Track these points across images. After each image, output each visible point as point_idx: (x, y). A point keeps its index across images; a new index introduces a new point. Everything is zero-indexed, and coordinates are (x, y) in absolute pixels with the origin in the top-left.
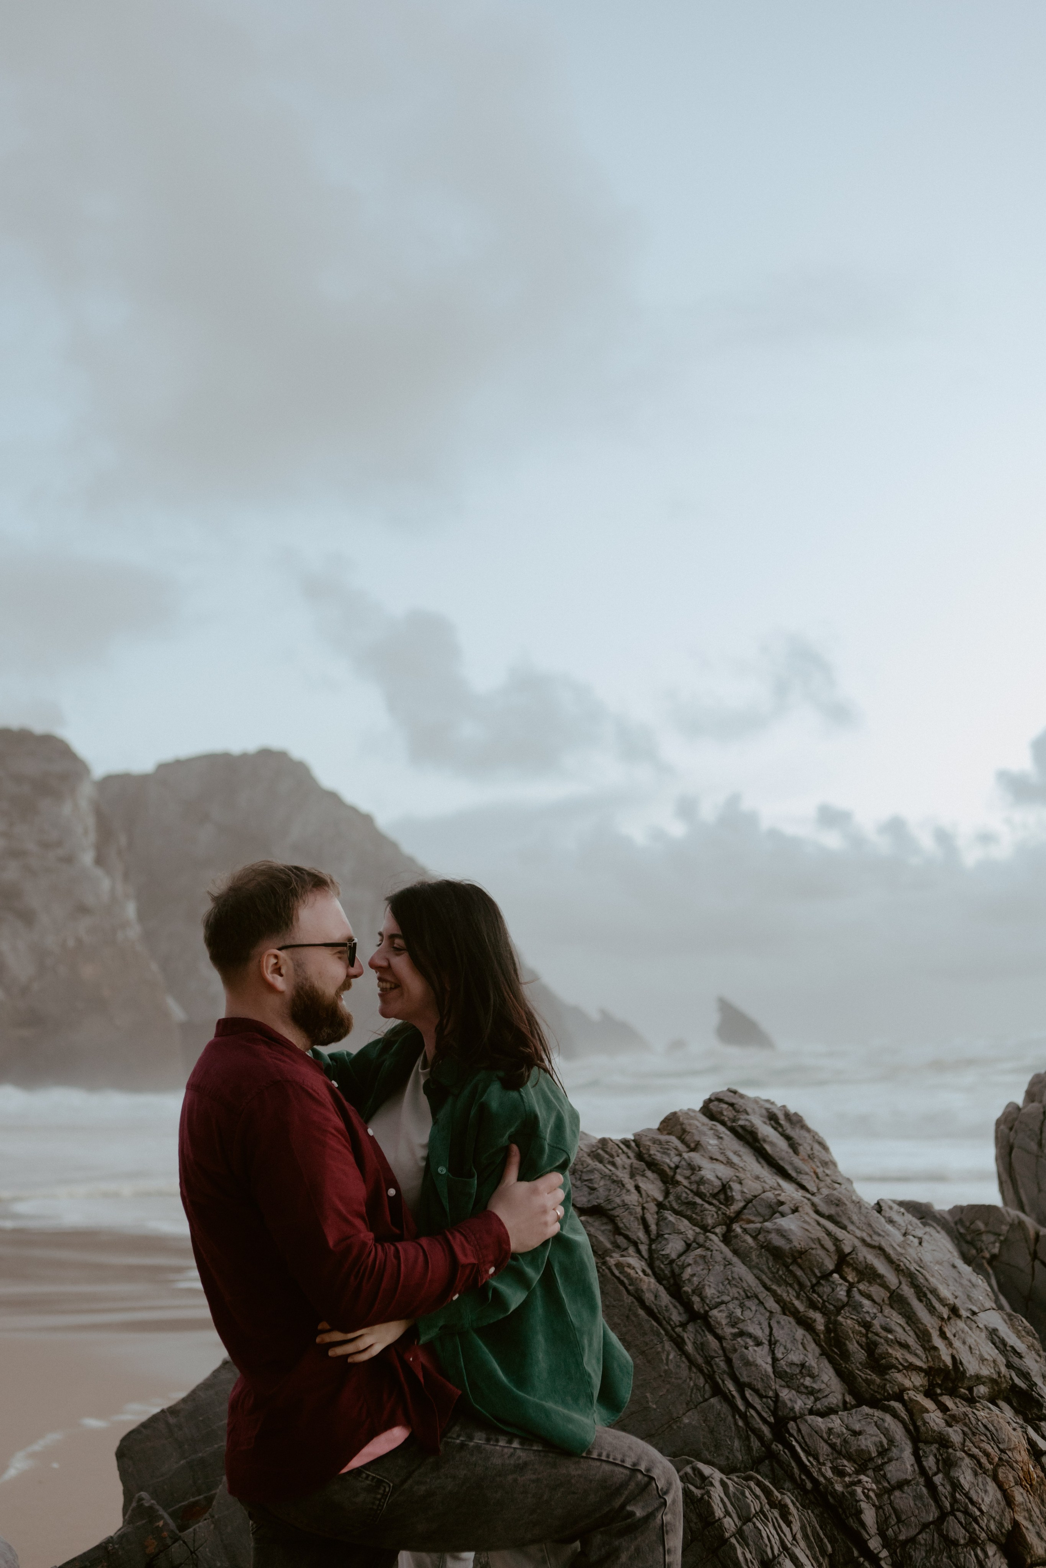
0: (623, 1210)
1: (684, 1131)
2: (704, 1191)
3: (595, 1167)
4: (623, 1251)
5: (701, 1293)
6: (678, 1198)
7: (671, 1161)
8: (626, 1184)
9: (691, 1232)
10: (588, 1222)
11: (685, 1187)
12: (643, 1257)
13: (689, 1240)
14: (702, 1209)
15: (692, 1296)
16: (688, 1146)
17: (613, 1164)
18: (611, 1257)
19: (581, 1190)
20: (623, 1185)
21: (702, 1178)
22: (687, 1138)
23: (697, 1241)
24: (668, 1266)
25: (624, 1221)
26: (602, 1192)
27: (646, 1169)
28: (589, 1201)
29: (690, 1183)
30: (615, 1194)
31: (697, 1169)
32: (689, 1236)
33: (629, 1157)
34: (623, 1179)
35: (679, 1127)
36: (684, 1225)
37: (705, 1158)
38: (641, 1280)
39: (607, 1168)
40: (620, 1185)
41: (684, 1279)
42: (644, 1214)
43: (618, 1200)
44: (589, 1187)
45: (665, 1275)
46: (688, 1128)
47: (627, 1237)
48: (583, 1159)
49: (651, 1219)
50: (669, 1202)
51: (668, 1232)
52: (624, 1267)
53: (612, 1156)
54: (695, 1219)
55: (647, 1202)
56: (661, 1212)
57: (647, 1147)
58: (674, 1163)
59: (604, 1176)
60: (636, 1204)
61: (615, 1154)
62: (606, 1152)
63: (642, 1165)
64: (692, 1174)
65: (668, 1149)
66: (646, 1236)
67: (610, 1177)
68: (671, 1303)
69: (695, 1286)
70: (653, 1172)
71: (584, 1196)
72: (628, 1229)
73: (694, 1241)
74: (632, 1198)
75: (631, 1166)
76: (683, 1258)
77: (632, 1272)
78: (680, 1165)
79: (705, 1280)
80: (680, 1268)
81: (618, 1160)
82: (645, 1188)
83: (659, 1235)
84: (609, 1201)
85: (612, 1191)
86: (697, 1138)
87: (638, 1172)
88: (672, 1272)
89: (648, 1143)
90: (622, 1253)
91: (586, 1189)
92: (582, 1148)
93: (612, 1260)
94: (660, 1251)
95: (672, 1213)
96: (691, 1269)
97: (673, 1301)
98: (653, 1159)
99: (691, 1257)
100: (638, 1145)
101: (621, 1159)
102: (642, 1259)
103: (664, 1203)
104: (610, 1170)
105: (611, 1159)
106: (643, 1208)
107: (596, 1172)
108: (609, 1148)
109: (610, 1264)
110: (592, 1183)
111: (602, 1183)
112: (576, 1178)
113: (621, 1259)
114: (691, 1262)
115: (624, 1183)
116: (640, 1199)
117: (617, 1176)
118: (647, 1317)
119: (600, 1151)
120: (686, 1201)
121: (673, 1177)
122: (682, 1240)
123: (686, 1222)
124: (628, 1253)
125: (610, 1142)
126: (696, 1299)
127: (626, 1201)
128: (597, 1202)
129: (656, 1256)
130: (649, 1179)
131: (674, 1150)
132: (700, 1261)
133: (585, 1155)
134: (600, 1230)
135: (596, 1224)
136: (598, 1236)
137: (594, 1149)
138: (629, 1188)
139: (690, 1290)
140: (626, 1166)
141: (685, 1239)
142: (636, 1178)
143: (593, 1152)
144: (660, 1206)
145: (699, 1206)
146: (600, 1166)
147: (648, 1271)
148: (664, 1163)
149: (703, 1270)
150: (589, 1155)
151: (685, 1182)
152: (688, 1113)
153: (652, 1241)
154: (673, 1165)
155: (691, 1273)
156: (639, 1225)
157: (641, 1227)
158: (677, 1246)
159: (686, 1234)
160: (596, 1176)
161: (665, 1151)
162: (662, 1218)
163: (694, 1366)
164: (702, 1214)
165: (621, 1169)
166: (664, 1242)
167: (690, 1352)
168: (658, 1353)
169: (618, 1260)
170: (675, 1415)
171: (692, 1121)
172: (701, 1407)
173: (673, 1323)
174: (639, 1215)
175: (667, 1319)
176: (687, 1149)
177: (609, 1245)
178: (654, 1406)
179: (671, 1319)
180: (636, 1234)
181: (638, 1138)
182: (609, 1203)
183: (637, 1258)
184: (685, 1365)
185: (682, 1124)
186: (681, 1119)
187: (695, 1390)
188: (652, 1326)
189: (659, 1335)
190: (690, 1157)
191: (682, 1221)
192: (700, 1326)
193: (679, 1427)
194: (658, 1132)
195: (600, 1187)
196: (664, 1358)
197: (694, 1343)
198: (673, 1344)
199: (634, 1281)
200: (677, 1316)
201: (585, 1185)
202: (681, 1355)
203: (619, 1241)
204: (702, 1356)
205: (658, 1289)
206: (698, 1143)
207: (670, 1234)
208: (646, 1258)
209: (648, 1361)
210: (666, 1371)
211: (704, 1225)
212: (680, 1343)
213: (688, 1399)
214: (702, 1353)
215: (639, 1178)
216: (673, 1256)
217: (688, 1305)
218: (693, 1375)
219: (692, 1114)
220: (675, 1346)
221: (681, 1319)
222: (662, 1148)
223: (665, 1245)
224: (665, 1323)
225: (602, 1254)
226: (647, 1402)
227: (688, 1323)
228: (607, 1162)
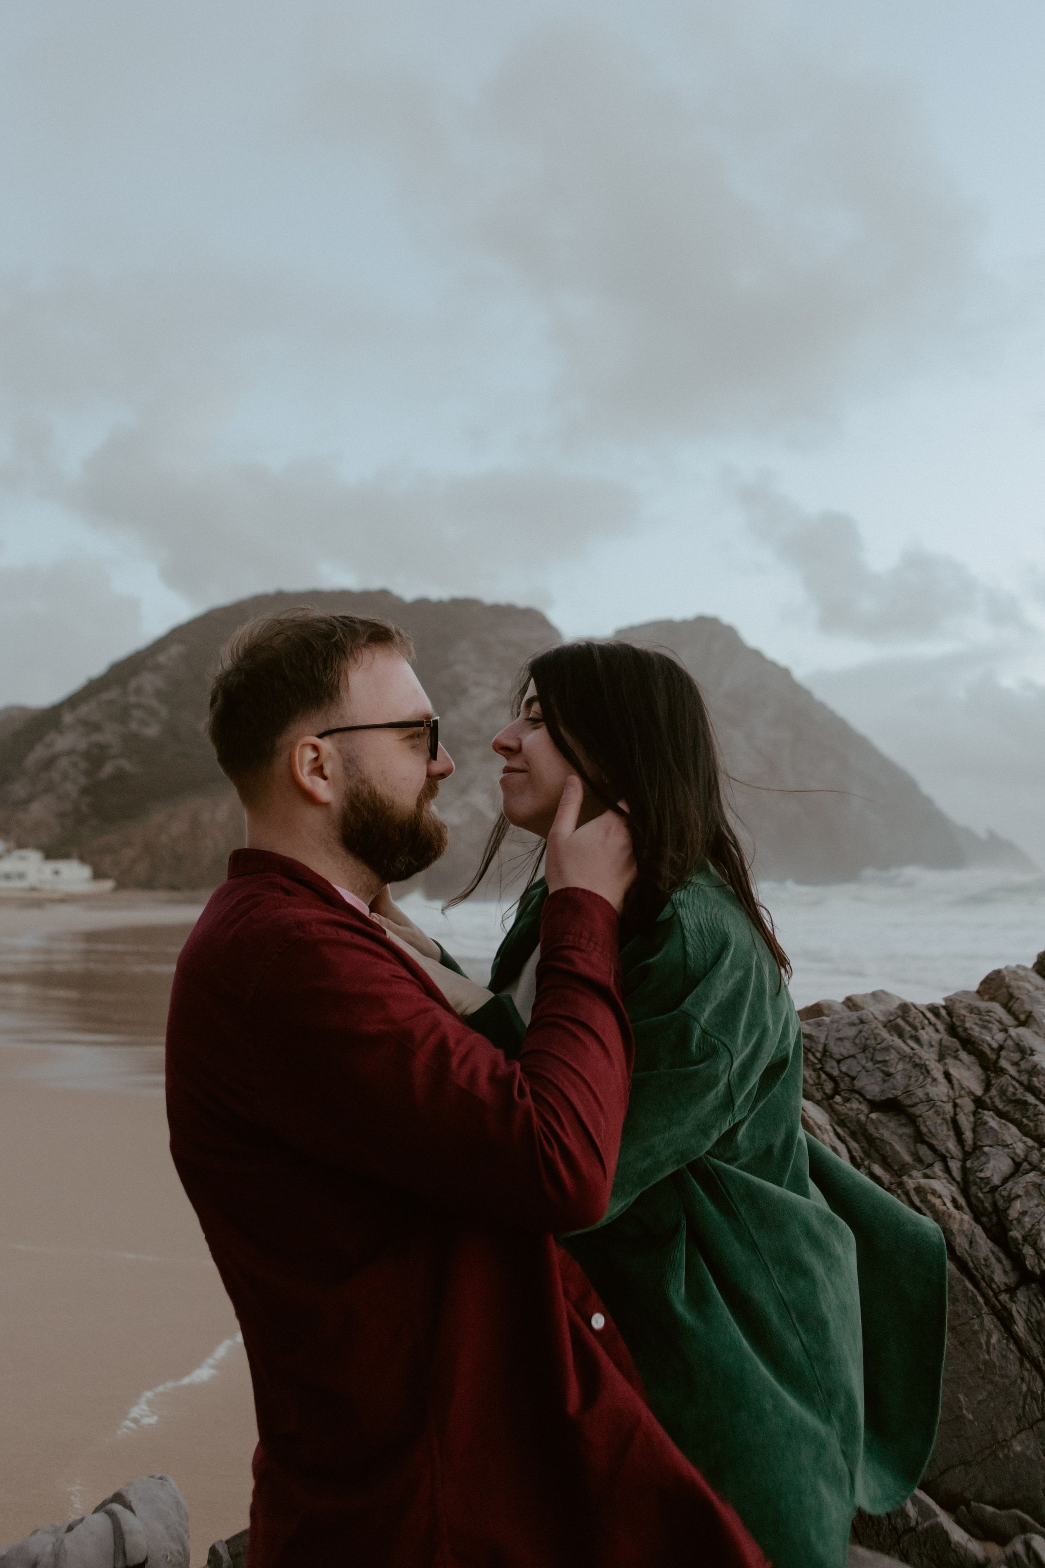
0: (928, 1107)
1: (1011, 996)
2: (1037, 1085)
3: (891, 1043)
4: (924, 1169)
5: (1036, 1243)
6: (1002, 1092)
7: (993, 1038)
8: (932, 1069)
9: (1020, 1145)
10: (881, 1122)
11: (1011, 1076)
12: (954, 1179)
13: (1019, 1156)
14: (1036, 1112)
15: (1023, 1245)
16: (1016, 1018)
17: (917, 1040)
18: (910, 1176)
19: (871, 1075)
20: (928, 1072)
21: (1035, 1066)
22: (1016, 1006)
23: (1029, 1159)
24: (989, 1195)
25: (927, 1123)
26: (899, 1079)
27: (960, 1048)
28: (883, 1091)
29: (1019, 1071)
30: (918, 1083)
31: (1029, 1052)
32: (1018, 1151)
33: (937, 1031)
34: (927, 1063)
35: (1005, 990)
36: (1011, 1133)
37: (1039, 1036)
38: (950, 1216)
39: (908, 1045)
40: (924, 1071)
41: (1010, 1218)
42: (955, 1114)
43: (920, 1093)
44: (883, 1071)
45: (985, 1208)
46: (1016, 993)
47: (932, 1148)
48: (877, 1031)
49: (966, 1123)
50: (991, 1098)
51: (988, 1142)
52: (926, 1194)
53: (915, 1028)
54: (1026, 1125)
55: (961, 1096)
56: (979, 1113)
57: (962, 1017)
58: (997, 1041)
59: (903, 1057)
60: (945, 1099)
61: (919, 1026)
62: (907, 1022)
63: (957, 1044)
64: (1023, 1059)
65: (989, 1022)
66: (959, 1147)
67: (911, 1058)
68: (993, 1253)
69: (1027, 1230)
70: (970, 1053)
71: (876, 1083)
72: (933, 1135)
73: (1025, 1160)
74: (940, 1091)
75: (940, 1043)
76: (1009, 1185)
77: (937, 1202)
78: (1006, 1045)
79: (1041, 1222)
80: (1005, 1201)
81: (923, 1035)
82: (958, 1077)
83: (977, 1147)
84: (908, 1092)
85: (913, 1080)
86: (1028, 1007)
87: (950, 1052)
88: (995, 1204)
89: (964, 1012)
90: (925, 1171)
91: (879, 1075)
92: (877, 1016)
93: (910, 1181)
94: (976, 1171)
95: (994, 1115)
96: (1021, 1203)
97: (996, 1249)
98: (969, 1034)
99: (1021, 1185)
100: (950, 1014)
101: (927, 1033)
102: (952, 1182)
103: (984, 1098)
104: (913, 1049)
105: (913, 1032)
106: (955, 1105)
107: (892, 1051)
108: (912, 1016)
109: (908, 1188)
110: (886, 1066)
111: (900, 1067)
112: (867, 1058)
113: (923, 1181)
114: (1020, 1192)
115: (929, 1068)
116: (951, 1092)
117: (920, 1058)
118: (957, 1273)
119: (900, 1021)
120: (1013, 1098)
121: (997, 1061)
122: (1009, 1156)
123: (1014, 1129)
124: (934, 1173)
125: (913, 1009)
126: (1028, 1251)
127: (931, 1095)
128: (893, 1094)
129: (971, 1178)
130: (964, 1064)
131: (997, 1023)
132: (1035, 1193)
133: (880, 1026)
134: (896, 1134)
135: (892, 1124)
136: (894, 1144)
137: (892, 1018)
138: (936, 1076)
139: (1020, 1237)
140: (933, 1043)
141: (1012, 1155)
142: (947, 1061)
143: (890, 1021)
144: (979, 1103)
145: (1031, 1107)
146: (898, 1042)
147: (962, 1201)
148: (983, 1041)
149: (1037, 1206)
150: (885, 1026)
151: (1012, 1071)
152: (1017, 972)
153: (966, 1155)
154: (995, 1045)
155: (1021, 1211)
156: (948, 1130)
157: (952, 1133)
158: (1001, 1165)
159: (1014, 1148)
160: (893, 1056)
161: (986, 1024)
162: (979, 1121)
163: (1027, 1358)
164: (1035, 1119)
165: (925, 1047)
166: (983, 1159)
167: (1021, 1335)
168: (975, 1333)
169: (918, 1182)
170: (1000, 1436)
171: (1021, 983)
172: (1038, 1428)
173: (994, 1286)
174: (948, 1117)
175: (986, 1279)
176: (1016, 1023)
177: (908, 1158)
178: (970, 1417)
179: (992, 1280)
180: (944, 1144)
181: (949, 1003)
182: (909, 1096)
183: (944, 1181)
184: (1013, 1356)
185: (1008, 987)
186: (1007, 979)
187: (1029, 1399)
188: (965, 1290)
189: (975, 1303)
190: (1018, 1034)
191: (1009, 1128)
192: (1036, 1295)
193: (1007, 1457)
194: (976, 995)
195: (897, 1073)
196: (983, 1340)
197: (1027, 1321)
198: (995, 1320)
199: (940, 1215)
200: (1000, 1276)
201: (878, 1068)
202: (1007, 1339)
203: (921, 1153)
204: (1039, 1343)
205: (973, 1231)
206: (1029, 1015)
207: (990, 1146)
208: (958, 1183)
209: (962, 1344)
210: (985, 1363)
211: (1038, 1136)
212: (1005, 1320)
213: (1020, 1412)
214: (1038, 1338)
215: (949, 1061)
216: (996, 1181)
217: (1016, 1260)
218: (1026, 1373)
219: (1021, 973)
220: (999, 1324)
221: (1007, 1281)
222: (980, 1019)
223: (985, 1163)
224: (984, 1284)
225: (899, 1171)
226: (960, 1408)
227: (1017, 1287)
228: (907, 1035)
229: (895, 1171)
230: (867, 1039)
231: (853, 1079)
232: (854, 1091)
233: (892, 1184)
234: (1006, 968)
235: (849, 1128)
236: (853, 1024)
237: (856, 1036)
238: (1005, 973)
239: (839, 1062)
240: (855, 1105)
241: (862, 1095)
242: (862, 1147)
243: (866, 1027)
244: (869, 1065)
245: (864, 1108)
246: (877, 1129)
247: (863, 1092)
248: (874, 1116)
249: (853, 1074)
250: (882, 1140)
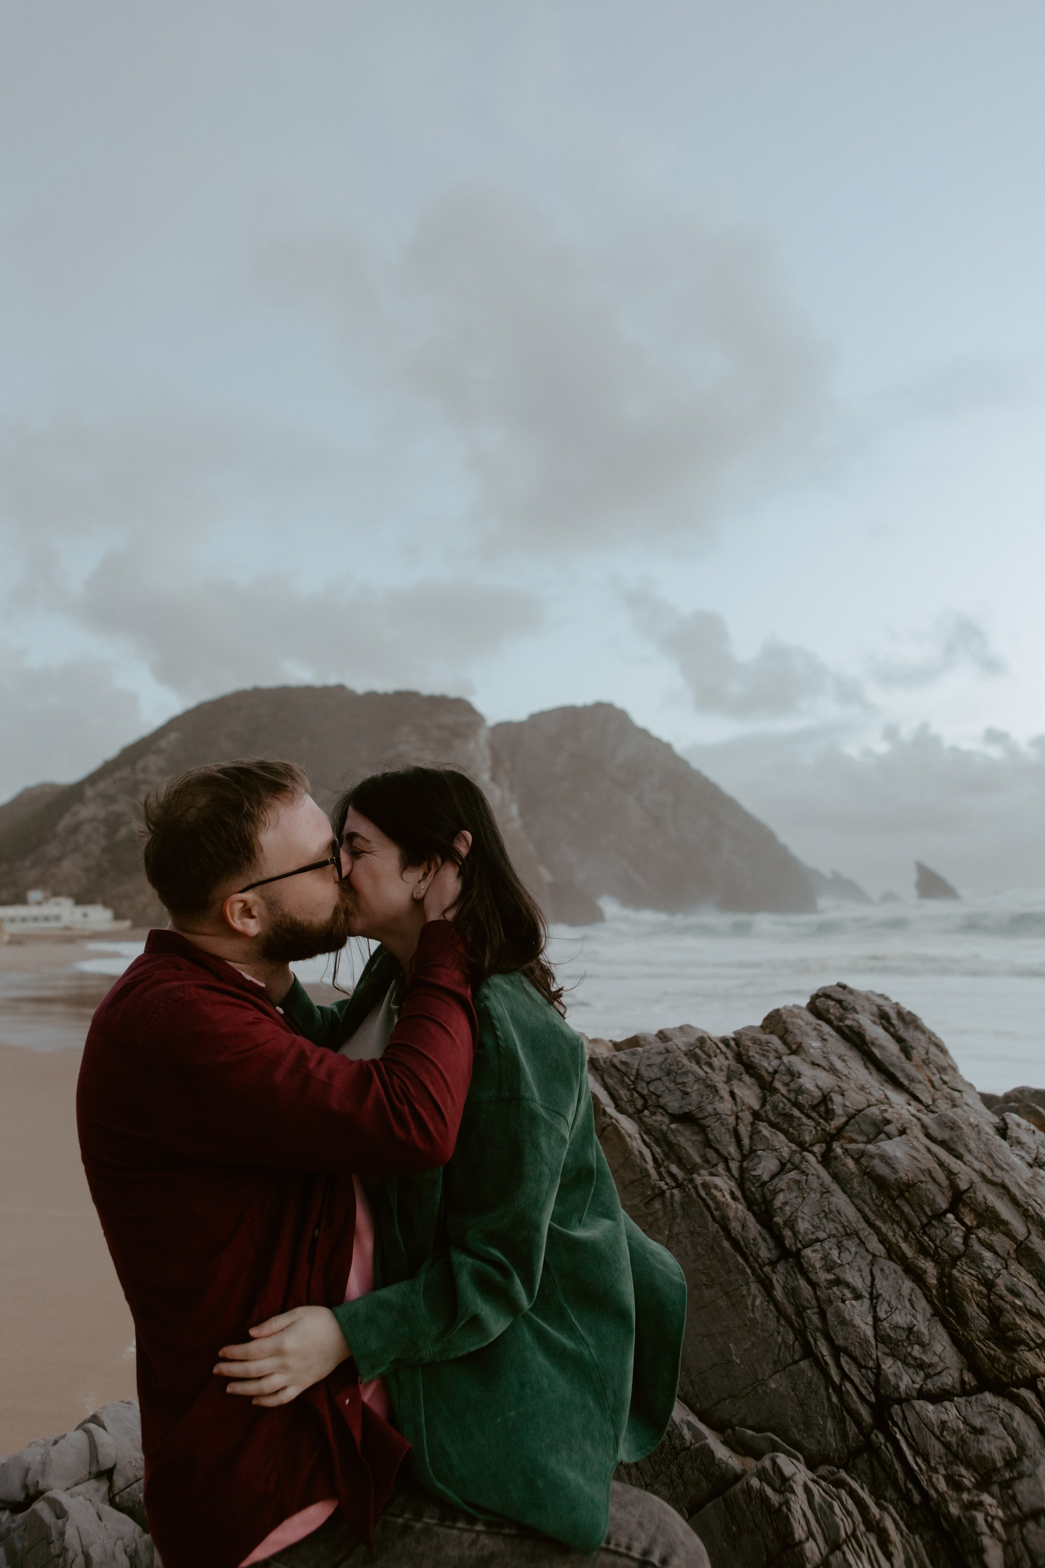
0: (715, 1120)
1: (786, 1030)
2: (802, 1102)
3: (689, 1069)
4: (711, 1168)
5: (793, 1227)
6: (775, 1107)
7: (769, 1064)
8: (720, 1089)
9: (786, 1149)
10: (678, 1130)
11: (782, 1095)
12: (733, 1176)
13: (785, 1158)
14: (800, 1123)
15: (784, 1228)
16: (790, 1048)
17: (710, 1065)
18: (699, 1174)
19: (672, 1094)
20: (717, 1091)
21: (801, 1087)
22: (790, 1039)
23: (792, 1160)
24: (760, 1189)
25: (714, 1132)
26: (694, 1097)
27: (744, 1072)
28: (681, 1107)
29: (789, 1091)
30: (708, 1101)
31: (797, 1075)
32: (784, 1154)
33: (727, 1058)
34: (717, 1084)
35: (782, 1025)
36: (779, 1140)
37: (806, 1062)
38: (728, 1205)
39: (703, 1070)
40: (713, 1091)
41: (775, 1207)
42: (737, 1125)
43: (710, 1108)
44: (681, 1091)
45: (756, 1199)
46: (790, 1027)
47: (717, 1151)
48: (679, 1059)
49: (744, 1131)
50: (765, 1112)
51: (761, 1147)
52: (710, 1188)
53: (709, 1056)
54: (792, 1133)
55: (742, 1111)
56: (756, 1124)
57: (746, 1047)
58: (772, 1067)
59: (698, 1079)
60: (729, 1113)
61: (712, 1054)
62: (704, 1052)
63: (741, 1069)
64: (792, 1080)
65: (768, 1051)
66: (738, 1151)
67: (704, 1080)
68: (760, 1234)
69: (787, 1216)
70: (751, 1076)
71: (676, 1100)
72: (718, 1142)
73: (789, 1161)
74: (726, 1106)
75: (729, 1067)
76: (775, 1181)
77: (718, 1194)
78: (779, 1070)
79: (798, 1211)
80: (771, 1193)
81: (715, 1061)
82: (741, 1095)
83: (752, 1151)
84: (700, 1108)
85: (705, 1098)
86: (799, 1039)
87: (735, 1075)
88: (763, 1196)
89: (749, 1043)
90: (711, 1170)
91: (678, 1093)
92: (680, 1047)
93: (698, 1178)
94: (751, 1170)
95: (767, 1126)
96: (784, 1195)
97: (763, 1232)
98: (752, 1061)
99: (784, 1182)
100: (737, 1045)
101: (719, 1060)
102: (732, 1179)
103: (760, 1112)
104: (706, 1073)
105: (708, 1060)
106: (737, 1118)
107: (690, 1075)
108: (707, 1047)
109: (697, 1183)
110: (684, 1086)
111: (695, 1087)
112: (670, 1080)
113: (708, 1178)
114: (783, 1187)
115: (718, 1088)
116: (734, 1107)
117: (711, 1080)
118: (732, 1251)
119: (698, 1051)
120: (783, 1112)
121: (771, 1083)
122: (777, 1158)
123: (782, 1137)
124: (718, 1171)
125: (708, 1040)
126: (787, 1233)
127: (718, 1110)
128: (688, 1109)
129: (747, 1176)
130: (746, 1084)
131: (773, 1052)
132: (795, 1188)
133: (682, 1055)
134: (691, 1141)
135: (687, 1133)
136: (688, 1148)
137: (691, 1048)
138: (722, 1095)
139: (781, 1222)
140: (723, 1068)
141: (779, 1157)
142: (733, 1082)
143: (690, 1051)
144: (756, 1115)
145: (796, 1119)
146: (694, 1067)
147: (738, 1193)
148: (762, 1066)
149: (796, 1197)
150: (686, 1055)
151: (783, 1090)
152: (791, 1011)
153: (744, 1157)
154: (771, 1070)
155: (783, 1201)
156: (731, 1137)
157: (733, 1140)
158: (770, 1166)
159: (781, 1152)
160: (690, 1079)
161: (765, 1052)
162: (755, 1130)
163: (783, 1317)
164: (799, 1128)
165: (717, 1071)
166: (756, 1160)
167: (779, 1298)
168: (743, 1296)
169: (704, 1179)
170: (760, 1376)
171: (795, 1020)
172: (790, 1371)
173: (760, 1260)
174: (731, 1127)
175: (754, 1255)
176: (789, 1052)
177: (698, 1160)
178: (738, 1361)
179: (758, 1256)
180: (727, 1148)
181: (738, 1036)
182: (701, 1111)
183: (725, 1178)
184: (772, 1314)
185: (785, 1022)
186: (784, 1016)
187: (783, 1348)
188: (738, 1263)
189: (744, 1273)
190: (789, 1061)
191: (778, 1136)
192: (792, 1267)
193: (765, 1392)
194: (760, 1029)
195: (693, 1091)
196: (749, 1303)
197: (784, 1287)
198: (760, 1287)
199: (720, 1205)
200: (765, 1253)
201: (678, 1088)
202: (768, 1301)
203: (708, 1156)
204: (793, 1304)
205: (745, 1218)
206: (800, 1045)
207: (763, 1150)
208: (736, 1179)
209: (733, 1305)
210: (751, 1320)
211: (801, 1142)
212: (767, 1286)
213: (776, 1358)
214: (792, 1301)
215: (735, 1082)
216: (765, 1177)
217: (778, 1239)
218: (781, 1329)
219: (796, 1011)
220: (762, 1289)
221: (769, 1256)
222: (761, 1049)
223: (758, 1164)
224: (752, 1259)
225: (691, 1169)
226: (731, 1354)
227: (778, 1261)
228: (703, 1062)
229: (688, 1169)
230: (671, 1065)
231: (659, 1096)
232: (659, 1106)
233: (684, 1180)
234: (784, 1008)
235: (653, 1136)
236: (660, 1053)
237: (662, 1063)
238: (783, 1011)
239: (648, 1083)
240: (659, 1118)
241: (665, 1110)
242: (663, 1151)
243: (671, 1055)
244: (672, 1086)
245: (666, 1120)
246: (675, 1136)
247: (666, 1107)
248: (673, 1126)
249: (659, 1093)
250: (679, 1146)
